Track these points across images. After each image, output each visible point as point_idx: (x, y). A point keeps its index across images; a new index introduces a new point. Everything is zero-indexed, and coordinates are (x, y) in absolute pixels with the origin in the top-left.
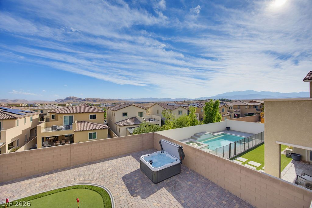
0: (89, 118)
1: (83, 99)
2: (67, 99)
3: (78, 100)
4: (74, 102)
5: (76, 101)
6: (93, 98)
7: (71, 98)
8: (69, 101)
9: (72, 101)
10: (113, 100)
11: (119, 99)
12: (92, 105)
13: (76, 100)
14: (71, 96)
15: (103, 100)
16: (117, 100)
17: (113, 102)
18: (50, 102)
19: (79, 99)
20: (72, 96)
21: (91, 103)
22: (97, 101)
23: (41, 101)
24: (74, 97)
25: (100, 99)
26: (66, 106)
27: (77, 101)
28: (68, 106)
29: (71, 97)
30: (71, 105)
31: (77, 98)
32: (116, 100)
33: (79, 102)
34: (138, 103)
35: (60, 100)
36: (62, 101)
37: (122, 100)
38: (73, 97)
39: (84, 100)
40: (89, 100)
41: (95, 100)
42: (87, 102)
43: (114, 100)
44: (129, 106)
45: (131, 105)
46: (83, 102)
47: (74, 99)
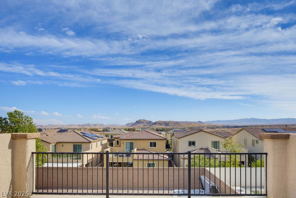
0: (149, 146)
1: (154, 122)
2: (138, 122)
3: (148, 123)
4: (144, 126)
7: (142, 121)
8: (139, 125)
9: (142, 125)
13: (146, 123)
14: (141, 119)
15: (176, 123)
16: (196, 122)
18: (122, 126)
19: (150, 122)
21: (162, 127)
22: (170, 124)
23: (115, 126)
24: (145, 120)
25: (173, 122)
26: (135, 131)
28: (137, 131)
29: (141, 120)
30: (140, 130)
31: (147, 121)
32: (194, 122)
33: (149, 126)
34: (228, 127)
35: (131, 123)
36: (133, 124)
37: (204, 123)
38: (143, 120)
39: (155, 123)
40: (160, 123)
41: (167, 124)
43: (191, 122)
44: (198, 132)
45: (200, 131)
46: (154, 126)
47: (144, 122)
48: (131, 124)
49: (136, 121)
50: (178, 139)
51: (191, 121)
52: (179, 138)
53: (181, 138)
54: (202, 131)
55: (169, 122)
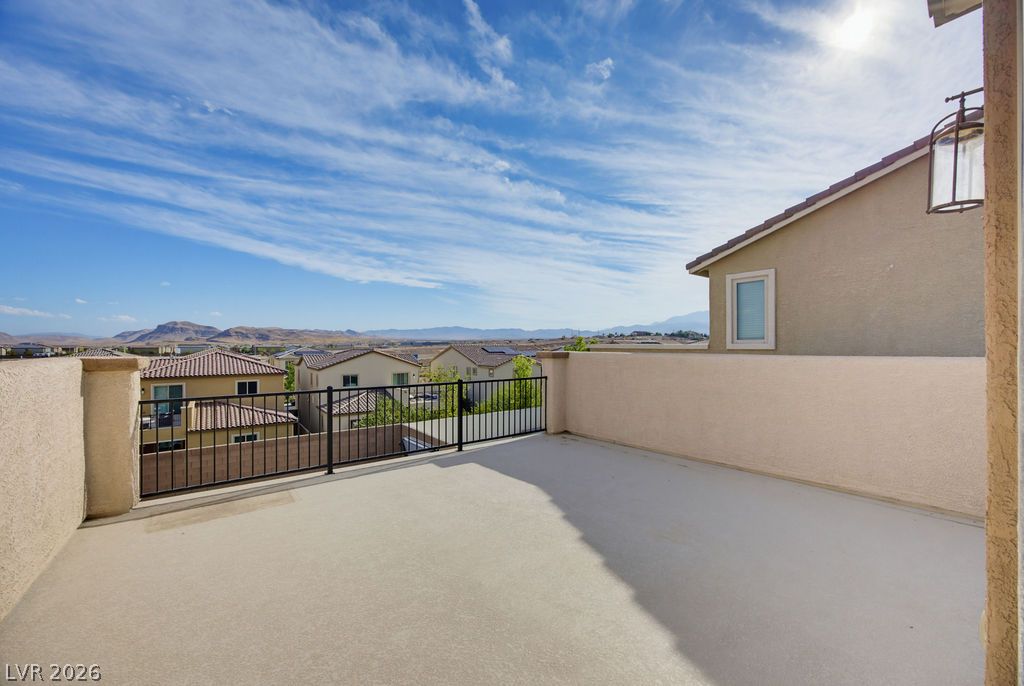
1: (223, 330)
2: (162, 329)
3: (203, 333)
4: (187, 339)
5: (194, 336)
6: (256, 327)
7: (178, 326)
8: (170, 337)
9: (180, 339)
10: (329, 334)
11: (349, 331)
12: (253, 351)
13: (196, 332)
14: (178, 321)
15: (291, 333)
16: (342, 333)
17: (329, 342)
18: (100, 339)
19: (209, 333)
20: (179, 319)
21: (250, 343)
22: (272, 336)
24: (189, 324)
25: (281, 330)
26: (158, 355)
27: (199, 336)
28: (166, 354)
29: (176, 323)
30: (178, 351)
31: (199, 326)
32: (337, 332)
33: (208, 340)
34: (412, 344)
35: (135, 333)
36: (146, 335)
37: (360, 334)
38: (183, 323)
39: (227, 334)
40: (242, 333)
41: (263, 335)
42: (234, 342)
43: (330, 332)
44: (365, 354)
45: (368, 353)
46: (222, 339)
47: (187, 329)
48: (138, 335)
49: (159, 326)
50: (315, 373)
51: (329, 330)
52: (320, 370)
53: (323, 368)
54: (373, 352)
55: (269, 331)
